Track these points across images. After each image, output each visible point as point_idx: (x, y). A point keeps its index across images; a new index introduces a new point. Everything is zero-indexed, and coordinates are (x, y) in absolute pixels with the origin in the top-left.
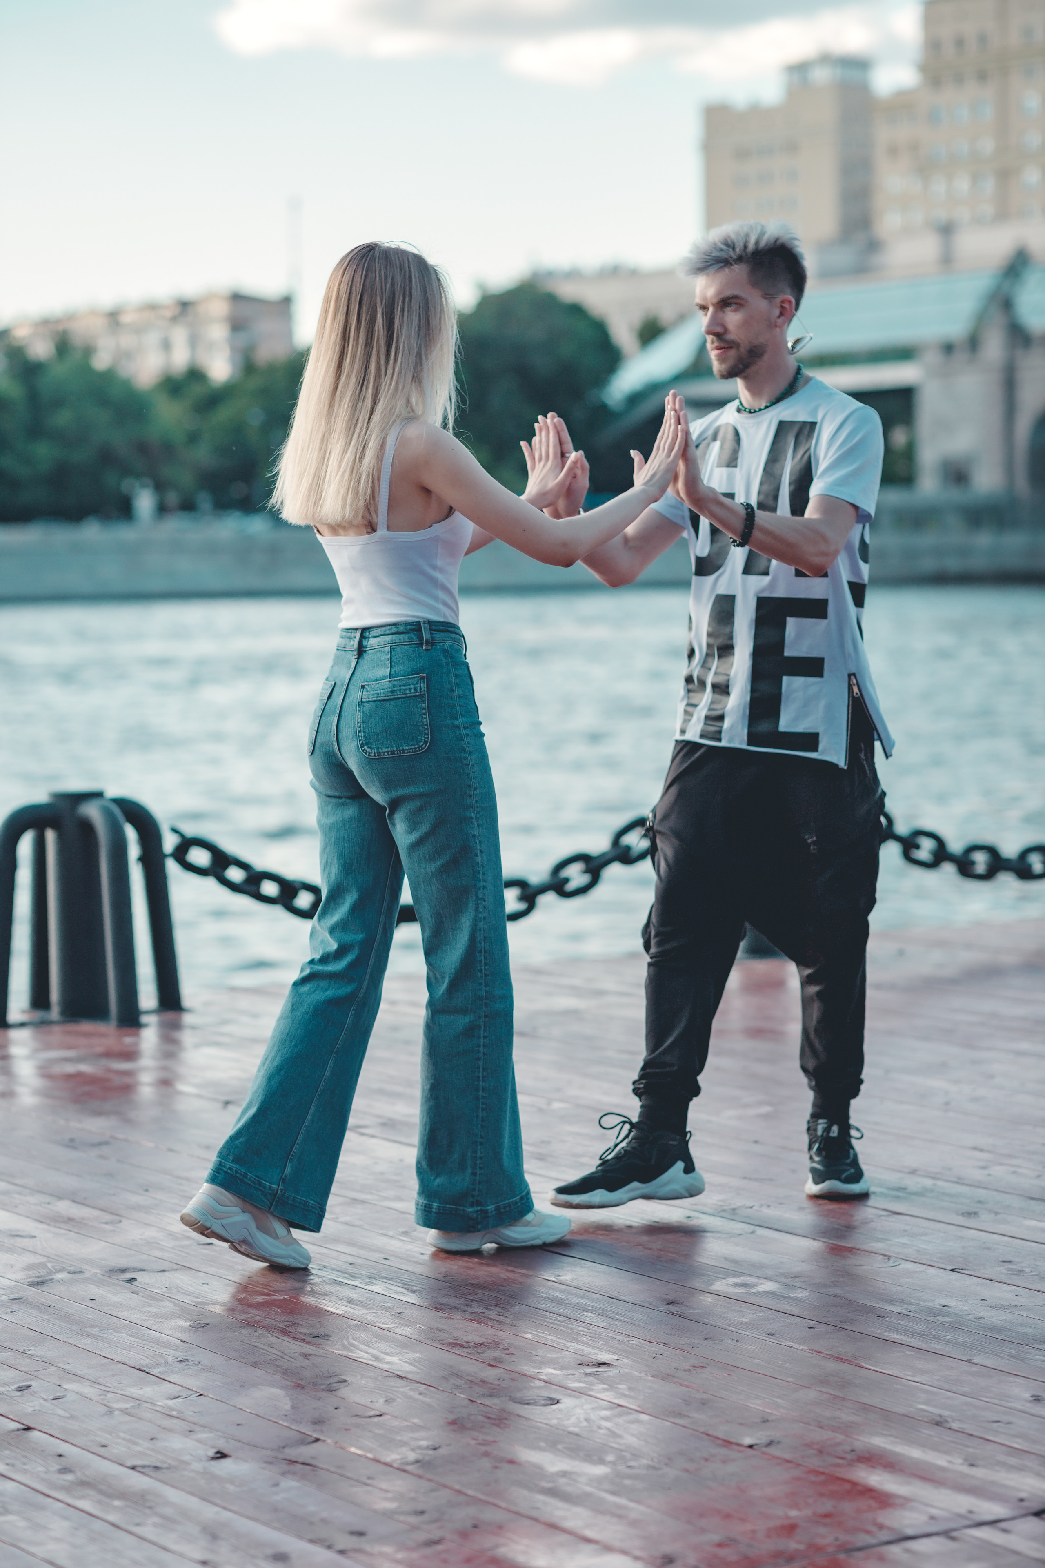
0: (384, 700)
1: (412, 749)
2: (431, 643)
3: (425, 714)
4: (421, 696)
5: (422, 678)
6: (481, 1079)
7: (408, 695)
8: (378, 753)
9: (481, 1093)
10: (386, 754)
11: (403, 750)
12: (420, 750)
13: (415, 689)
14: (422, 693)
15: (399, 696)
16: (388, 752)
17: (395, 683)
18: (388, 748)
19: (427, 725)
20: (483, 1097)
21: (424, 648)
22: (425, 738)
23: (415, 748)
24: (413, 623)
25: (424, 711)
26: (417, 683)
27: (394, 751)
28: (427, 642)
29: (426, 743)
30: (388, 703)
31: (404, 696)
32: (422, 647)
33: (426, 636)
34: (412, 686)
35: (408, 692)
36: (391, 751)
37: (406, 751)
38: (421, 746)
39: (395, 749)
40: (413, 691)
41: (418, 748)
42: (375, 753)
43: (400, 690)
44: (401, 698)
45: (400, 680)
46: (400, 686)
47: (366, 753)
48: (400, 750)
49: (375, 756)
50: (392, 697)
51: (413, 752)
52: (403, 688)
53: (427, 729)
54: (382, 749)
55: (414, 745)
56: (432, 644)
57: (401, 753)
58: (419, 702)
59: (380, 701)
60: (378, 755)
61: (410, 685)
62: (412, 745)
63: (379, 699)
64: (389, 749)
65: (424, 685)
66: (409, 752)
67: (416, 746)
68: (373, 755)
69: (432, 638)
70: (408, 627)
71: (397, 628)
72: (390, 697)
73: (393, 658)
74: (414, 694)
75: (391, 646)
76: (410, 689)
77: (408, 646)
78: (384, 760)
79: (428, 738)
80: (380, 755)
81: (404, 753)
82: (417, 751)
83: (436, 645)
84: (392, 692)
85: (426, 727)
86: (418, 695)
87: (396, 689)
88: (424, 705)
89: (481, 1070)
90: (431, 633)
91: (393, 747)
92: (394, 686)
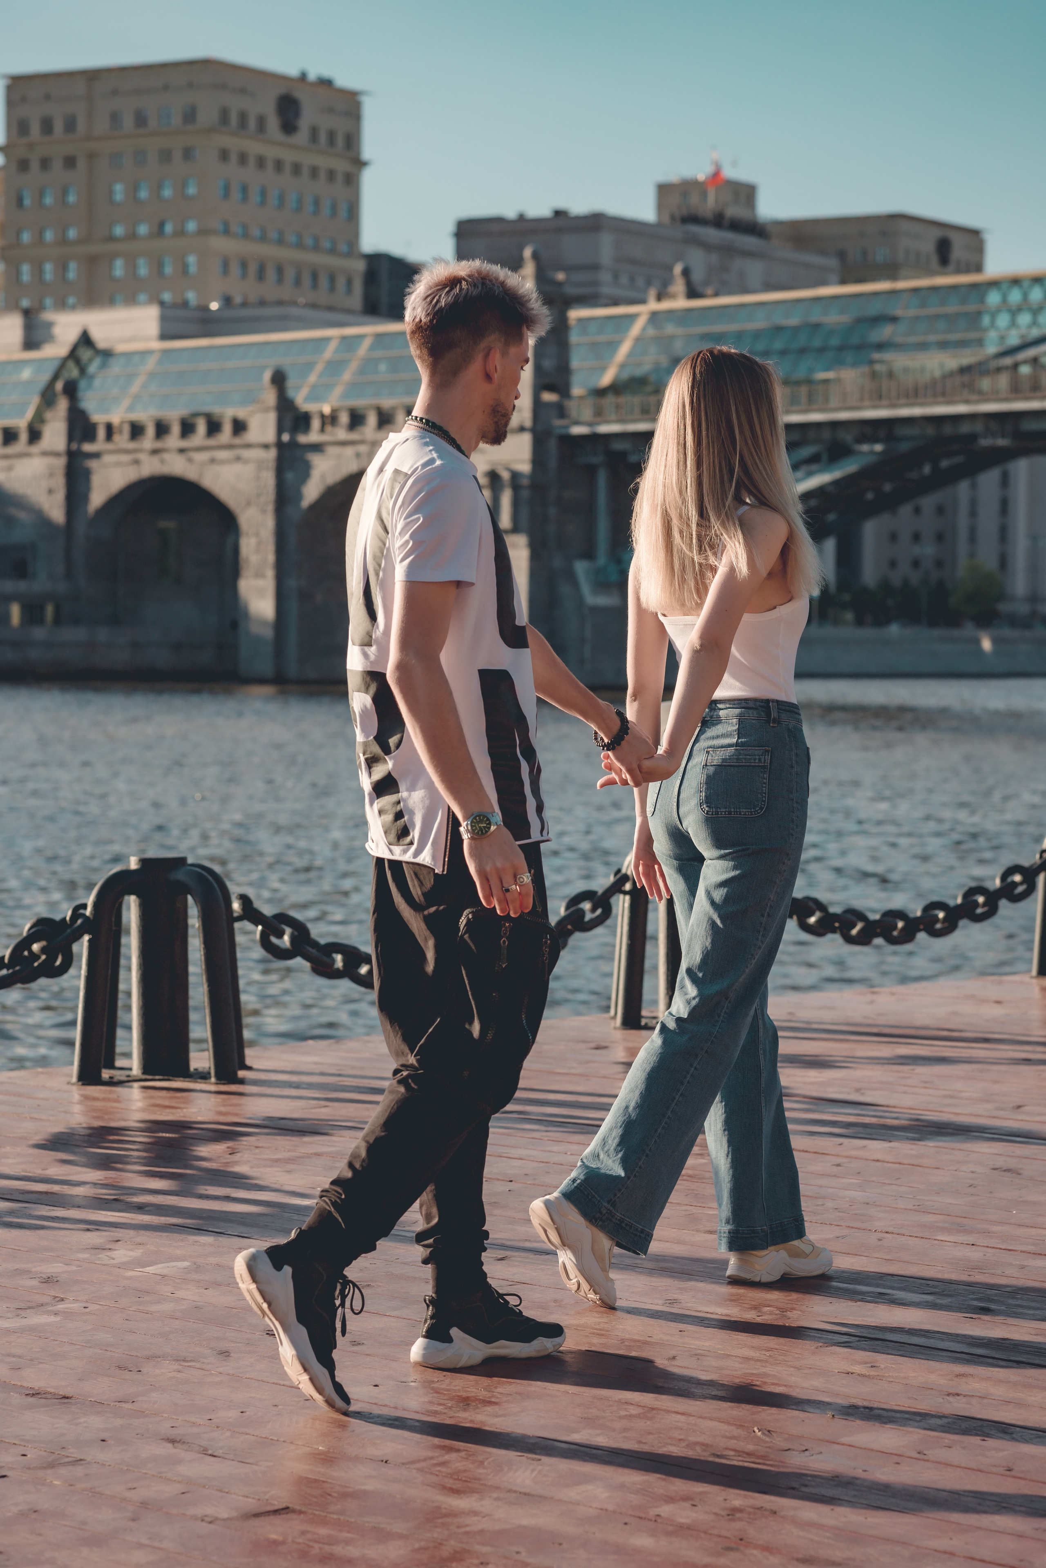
0: (728, 766)
1: (748, 812)
2: (777, 721)
3: (764, 783)
4: (764, 767)
5: (767, 751)
6: (675, 1101)
7: (753, 764)
8: (715, 812)
9: (669, 1113)
10: (723, 813)
11: (740, 812)
12: (755, 814)
13: (760, 760)
14: (766, 764)
15: (744, 764)
16: (725, 812)
17: (742, 752)
18: (726, 808)
19: (765, 793)
20: (669, 1117)
21: (771, 725)
22: (762, 804)
23: (751, 812)
24: (762, 701)
25: (765, 781)
26: (762, 755)
27: (731, 812)
28: (774, 719)
29: (761, 808)
30: (732, 769)
31: (748, 764)
32: (770, 724)
33: (774, 714)
34: (757, 757)
35: (752, 761)
36: (729, 812)
37: (742, 813)
38: (757, 811)
39: (733, 810)
40: (757, 761)
41: (754, 812)
42: (713, 812)
43: (745, 759)
44: (745, 766)
45: (746, 749)
46: (746, 755)
47: (704, 812)
48: (737, 812)
49: (712, 814)
50: (737, 764)
51: (749, 815)
52: (749, 757)
53: (765, 797)
54: (720, 809)
55: (751, 809)
56: (779, 723)
57: (737, 814)
58: (762, 772)
59: (724, 765)
60: (715, 814)
61: (755, 755)
62: (748, 809)
63: (725, 764)
64: (727, 810)
65: (768, 758)
66: (746, 815)
67: (753, 810)
68: (710, 813)
69: (779, 716)
70: (758, 704)
71: (747, 703)
72: (735, 764)
73: (741, 730)
74: (757, 764)
75: (739, 719)
76: (755, 759)
77: (756, 721)
78: (720, 819)
79: (765, 805)
80: (718, 814)
81: (740, 814)
82: (753, 815)
83: (782, 724)
84: (737, 759)
85: (764, 795)
86: (762, 766)
87: (741, 757)
88: (765, 776)
89: (679, 1094)
90: (778, 712)
91: (731, 808)
92: (740, 754)
